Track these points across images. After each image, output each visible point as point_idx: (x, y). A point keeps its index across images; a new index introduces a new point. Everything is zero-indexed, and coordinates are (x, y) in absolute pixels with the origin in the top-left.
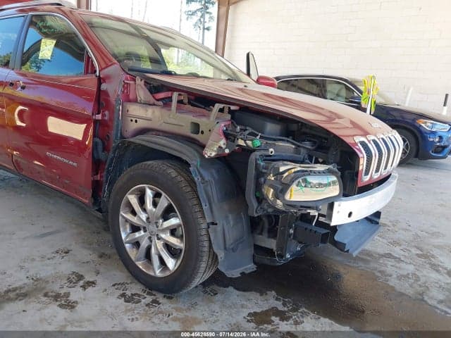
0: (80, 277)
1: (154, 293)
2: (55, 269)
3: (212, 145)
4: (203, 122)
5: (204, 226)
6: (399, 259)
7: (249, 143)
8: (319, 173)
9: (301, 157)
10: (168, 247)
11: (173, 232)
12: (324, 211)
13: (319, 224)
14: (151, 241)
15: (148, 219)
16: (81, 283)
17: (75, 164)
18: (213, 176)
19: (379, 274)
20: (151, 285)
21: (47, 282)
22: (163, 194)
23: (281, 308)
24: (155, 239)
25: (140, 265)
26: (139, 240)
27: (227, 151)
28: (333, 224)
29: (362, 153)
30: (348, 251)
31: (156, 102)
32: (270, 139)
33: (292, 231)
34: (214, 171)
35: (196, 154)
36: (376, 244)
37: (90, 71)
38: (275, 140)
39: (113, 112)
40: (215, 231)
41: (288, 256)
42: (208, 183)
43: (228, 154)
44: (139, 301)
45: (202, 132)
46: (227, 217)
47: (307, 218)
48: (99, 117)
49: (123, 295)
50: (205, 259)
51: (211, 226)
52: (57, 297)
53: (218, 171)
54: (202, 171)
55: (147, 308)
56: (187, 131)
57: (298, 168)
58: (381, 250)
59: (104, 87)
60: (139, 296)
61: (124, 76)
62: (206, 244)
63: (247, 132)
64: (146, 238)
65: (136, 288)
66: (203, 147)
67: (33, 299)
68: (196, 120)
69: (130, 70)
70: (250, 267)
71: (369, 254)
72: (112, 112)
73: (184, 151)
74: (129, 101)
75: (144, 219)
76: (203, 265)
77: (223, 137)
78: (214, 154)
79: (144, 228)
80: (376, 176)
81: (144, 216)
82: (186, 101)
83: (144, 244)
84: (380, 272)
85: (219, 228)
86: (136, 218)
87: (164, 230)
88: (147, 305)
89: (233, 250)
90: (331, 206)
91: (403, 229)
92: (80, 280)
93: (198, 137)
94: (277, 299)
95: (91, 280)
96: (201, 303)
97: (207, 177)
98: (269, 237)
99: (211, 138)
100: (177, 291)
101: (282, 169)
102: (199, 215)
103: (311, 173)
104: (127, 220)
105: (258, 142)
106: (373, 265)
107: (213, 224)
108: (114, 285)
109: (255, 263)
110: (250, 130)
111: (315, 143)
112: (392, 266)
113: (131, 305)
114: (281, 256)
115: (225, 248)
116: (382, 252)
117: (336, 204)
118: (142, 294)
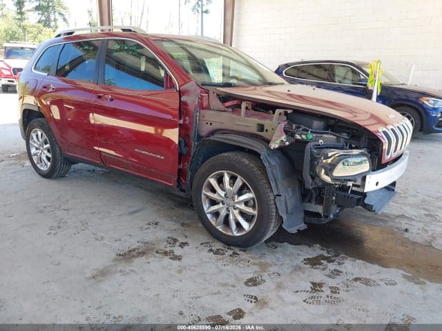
0: (175, 240)
1: (232, 247)
2: (154, 235)
3: (276, 140)
4: (267, 123)
5: (272, 198)
6: (411, 218)
7: (304, 137)
8: (356, 156)
9: (341, 144)
10: (242, 213)
11: (246, 203)
12: (359, 182)
13: (353, 192)
14: (229, 211)
15: (225, 195)
16: (178, 244)
17: (163, 158)
18: (276, 162)
19: (396, 230)
20: (229, 242)
21: (154, 244)
22: (239, 177)
23: (326, 255)
24: (231, 209)
25: (220, 228)
26: (219, 211)
27: (287, 143)
28: (365, 191)
29: (384, 139)
30: (374, 211)
31: (227, 109)
32: (318, 133)
33: (334, 198)
34: (277, 158)
35: (263, 146)
36: (392, 208)
37: (169, 86)
38: (321, 133)
39: (193, 118)
40: (280, 201)
41: (331, 216)
42: (274, 166)
43: (288, 146)
44: (224, 254)
45: (267, 131)
46: (287, 191)
47: (344, 189)
48: (181, 122)
49: (211, 250)
50: (274, 221)
51: (277, 197)
52: (166, 253)
53: (279, 158)
54: (269, 159)
55: (231, 258)
56: (254, 130)
57: (341, 152)
58: (395, 212)
59: (184, 98)
60: (223, 250)
61: (199, 90)
62: (274, 210)
63: (301, 129)
64: (225, 209)
65: (218, 245)
66: (268, 142)
67: (150, 255)
68: (261, 122)
69: (202, 85)
70: (303, 226)
71: (386, 215)
72: (191, 117)
73: (254, 145)
74: (203, 109)
75: (223, 195)
76: (272, 225)
77: (284, 133)
78: (277, 146)
79: (222, 201)
80: (394, 155)
81: (222, 194)
82: (250, 107)
83: (223, 213)
84: (396, 228)
85: (282, 198)
86: (216, 195)
87: (239, 203)
88: (231, 256)
89: (292, 214)
90: (364, 179)
91: (412, 196)
92: (176, 242)
93: (263, 134)
94: (322, 249)
95: (184, 241)
96: (267, 254)
97: (273, 163)
98: (316, 204)
99: (275, 135)
100: (252, 245)
101: (330, 154)
102: (269, 190)
103: (349, 156)
104: (207, 197)
105: (310, 136)
106: (390, 223)
107: (278, 195)
108: (202, 244)
109: (305, 223)
110: (303, 127)
111: (349, 133)
112: (406, 224)
113: (219, 257)
114: (327, 217)
115: (287, 213)
116: (396, 214)
117: (368, 177)
118: (224, 249)
